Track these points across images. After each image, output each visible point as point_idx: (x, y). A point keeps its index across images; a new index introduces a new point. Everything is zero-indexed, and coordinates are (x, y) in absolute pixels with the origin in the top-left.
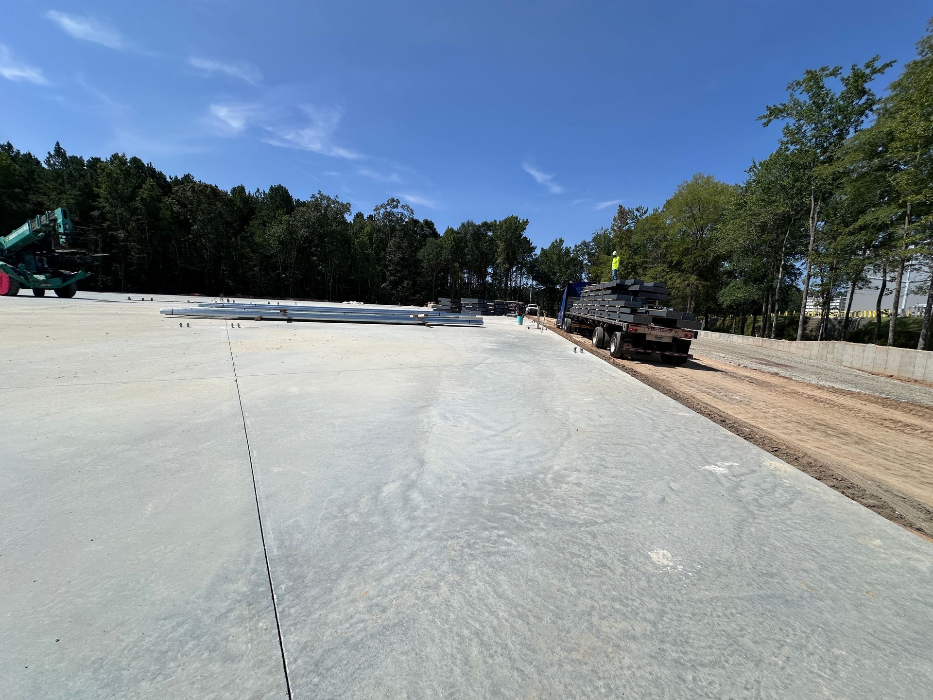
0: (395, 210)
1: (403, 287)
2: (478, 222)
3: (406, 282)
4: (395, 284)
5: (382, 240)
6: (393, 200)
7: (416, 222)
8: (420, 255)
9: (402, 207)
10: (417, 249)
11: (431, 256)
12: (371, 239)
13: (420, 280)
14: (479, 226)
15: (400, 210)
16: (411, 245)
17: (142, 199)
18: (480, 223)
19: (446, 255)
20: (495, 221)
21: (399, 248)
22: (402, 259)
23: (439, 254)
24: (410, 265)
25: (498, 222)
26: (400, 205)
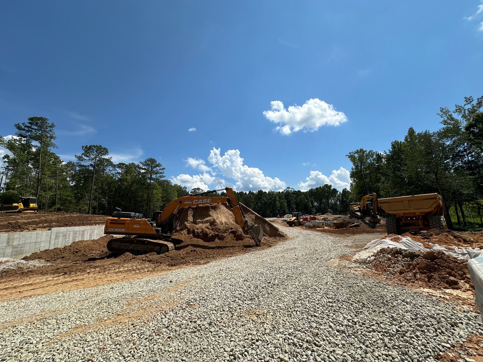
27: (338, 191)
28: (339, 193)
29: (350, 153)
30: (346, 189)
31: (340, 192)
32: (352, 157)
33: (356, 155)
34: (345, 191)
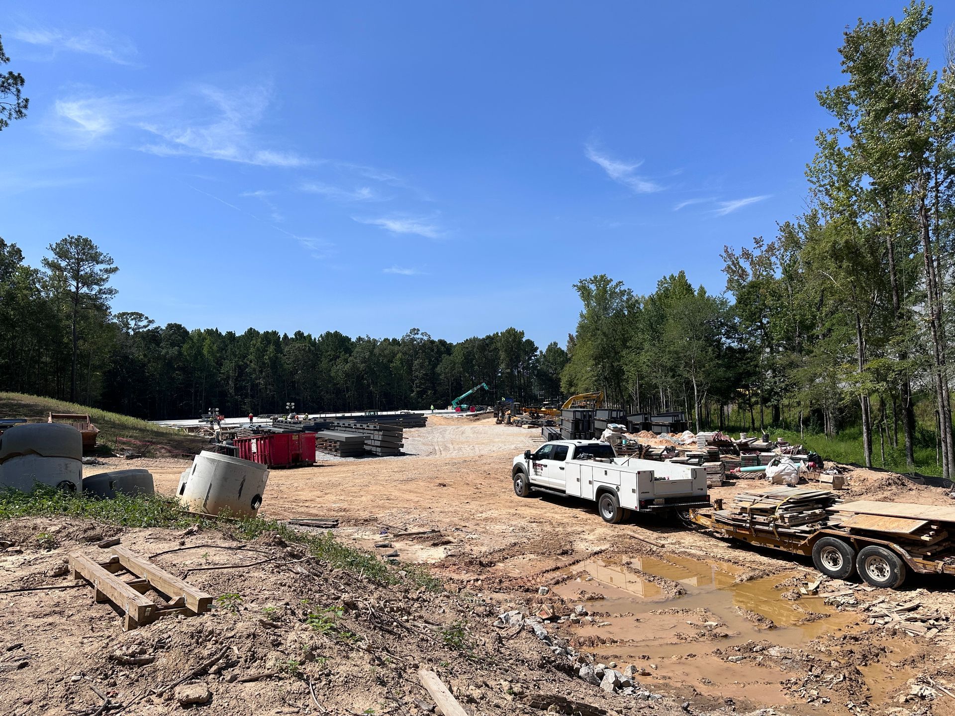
0: (416, 336)
1: (427, 396)
2: (482, 336)
3: (430, 392)
4: (421, 394)
5: (408, 360)
6: (414, 329)
7: (433, 342)
8: (438, 369)
9: (422, 334)
10: (435, 366)
11: (447, 370)
12: (402, 363)
13: (439, 389)
14: (483, 339)
15: (419, 336)
16: (430, 361)
17: (269, 358)
18: (484, 337)
19: (459, 368)
20: (497, 333)
21: (422, 366)
22: (426, 375)
23: (453, 369)
24: (432, 378)
25: (500, 334)
26: (420, 333)
27: (537, 348)
28: (538, 353)
29: (581, 282)
30: (556, 344)
31: (541, 352)
32: (584, 291)
33: (593, 287)
34: (553, 349)
